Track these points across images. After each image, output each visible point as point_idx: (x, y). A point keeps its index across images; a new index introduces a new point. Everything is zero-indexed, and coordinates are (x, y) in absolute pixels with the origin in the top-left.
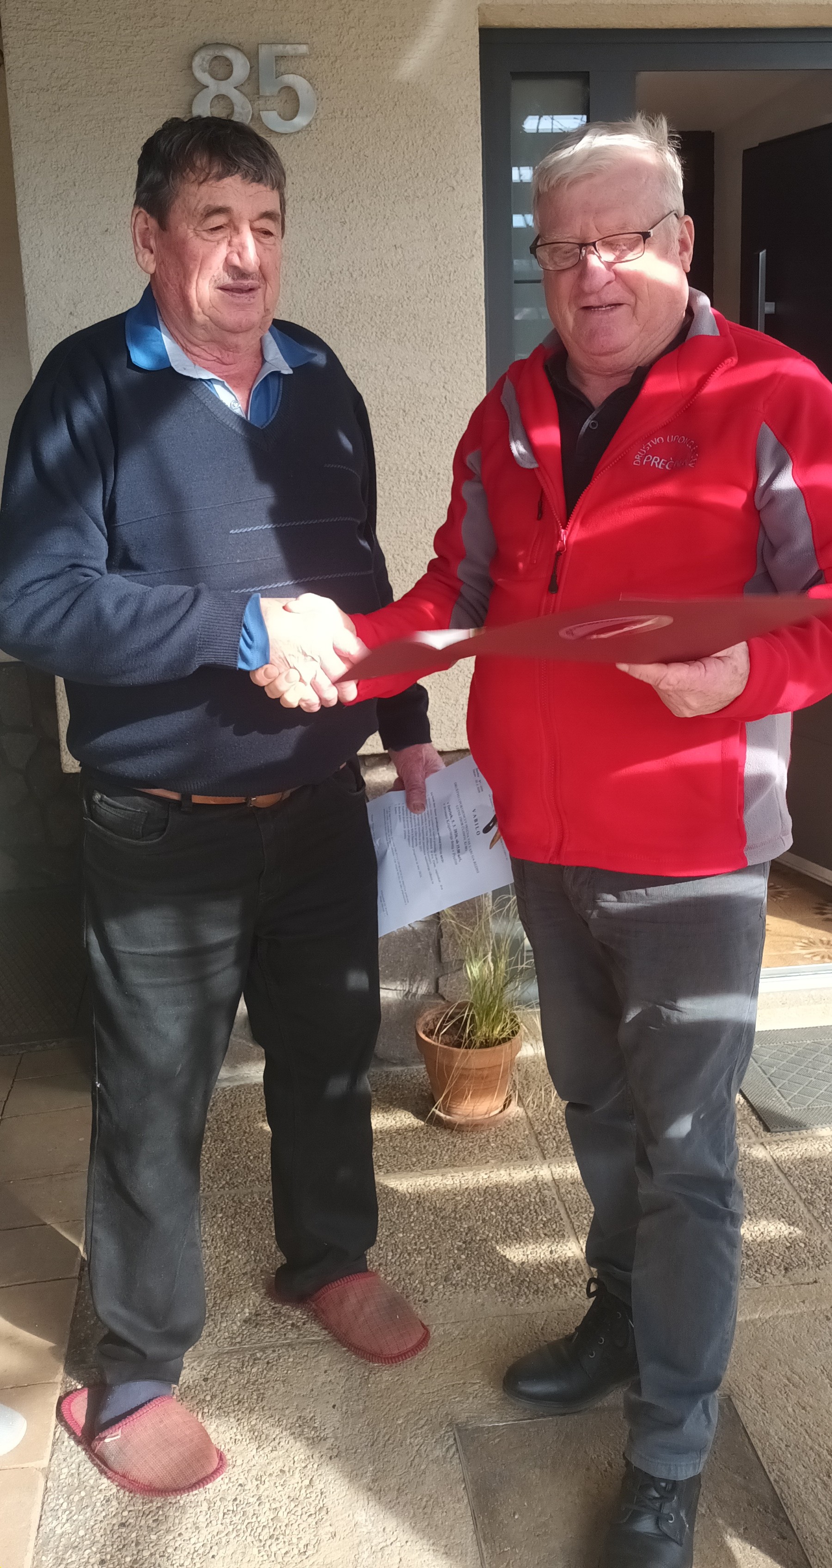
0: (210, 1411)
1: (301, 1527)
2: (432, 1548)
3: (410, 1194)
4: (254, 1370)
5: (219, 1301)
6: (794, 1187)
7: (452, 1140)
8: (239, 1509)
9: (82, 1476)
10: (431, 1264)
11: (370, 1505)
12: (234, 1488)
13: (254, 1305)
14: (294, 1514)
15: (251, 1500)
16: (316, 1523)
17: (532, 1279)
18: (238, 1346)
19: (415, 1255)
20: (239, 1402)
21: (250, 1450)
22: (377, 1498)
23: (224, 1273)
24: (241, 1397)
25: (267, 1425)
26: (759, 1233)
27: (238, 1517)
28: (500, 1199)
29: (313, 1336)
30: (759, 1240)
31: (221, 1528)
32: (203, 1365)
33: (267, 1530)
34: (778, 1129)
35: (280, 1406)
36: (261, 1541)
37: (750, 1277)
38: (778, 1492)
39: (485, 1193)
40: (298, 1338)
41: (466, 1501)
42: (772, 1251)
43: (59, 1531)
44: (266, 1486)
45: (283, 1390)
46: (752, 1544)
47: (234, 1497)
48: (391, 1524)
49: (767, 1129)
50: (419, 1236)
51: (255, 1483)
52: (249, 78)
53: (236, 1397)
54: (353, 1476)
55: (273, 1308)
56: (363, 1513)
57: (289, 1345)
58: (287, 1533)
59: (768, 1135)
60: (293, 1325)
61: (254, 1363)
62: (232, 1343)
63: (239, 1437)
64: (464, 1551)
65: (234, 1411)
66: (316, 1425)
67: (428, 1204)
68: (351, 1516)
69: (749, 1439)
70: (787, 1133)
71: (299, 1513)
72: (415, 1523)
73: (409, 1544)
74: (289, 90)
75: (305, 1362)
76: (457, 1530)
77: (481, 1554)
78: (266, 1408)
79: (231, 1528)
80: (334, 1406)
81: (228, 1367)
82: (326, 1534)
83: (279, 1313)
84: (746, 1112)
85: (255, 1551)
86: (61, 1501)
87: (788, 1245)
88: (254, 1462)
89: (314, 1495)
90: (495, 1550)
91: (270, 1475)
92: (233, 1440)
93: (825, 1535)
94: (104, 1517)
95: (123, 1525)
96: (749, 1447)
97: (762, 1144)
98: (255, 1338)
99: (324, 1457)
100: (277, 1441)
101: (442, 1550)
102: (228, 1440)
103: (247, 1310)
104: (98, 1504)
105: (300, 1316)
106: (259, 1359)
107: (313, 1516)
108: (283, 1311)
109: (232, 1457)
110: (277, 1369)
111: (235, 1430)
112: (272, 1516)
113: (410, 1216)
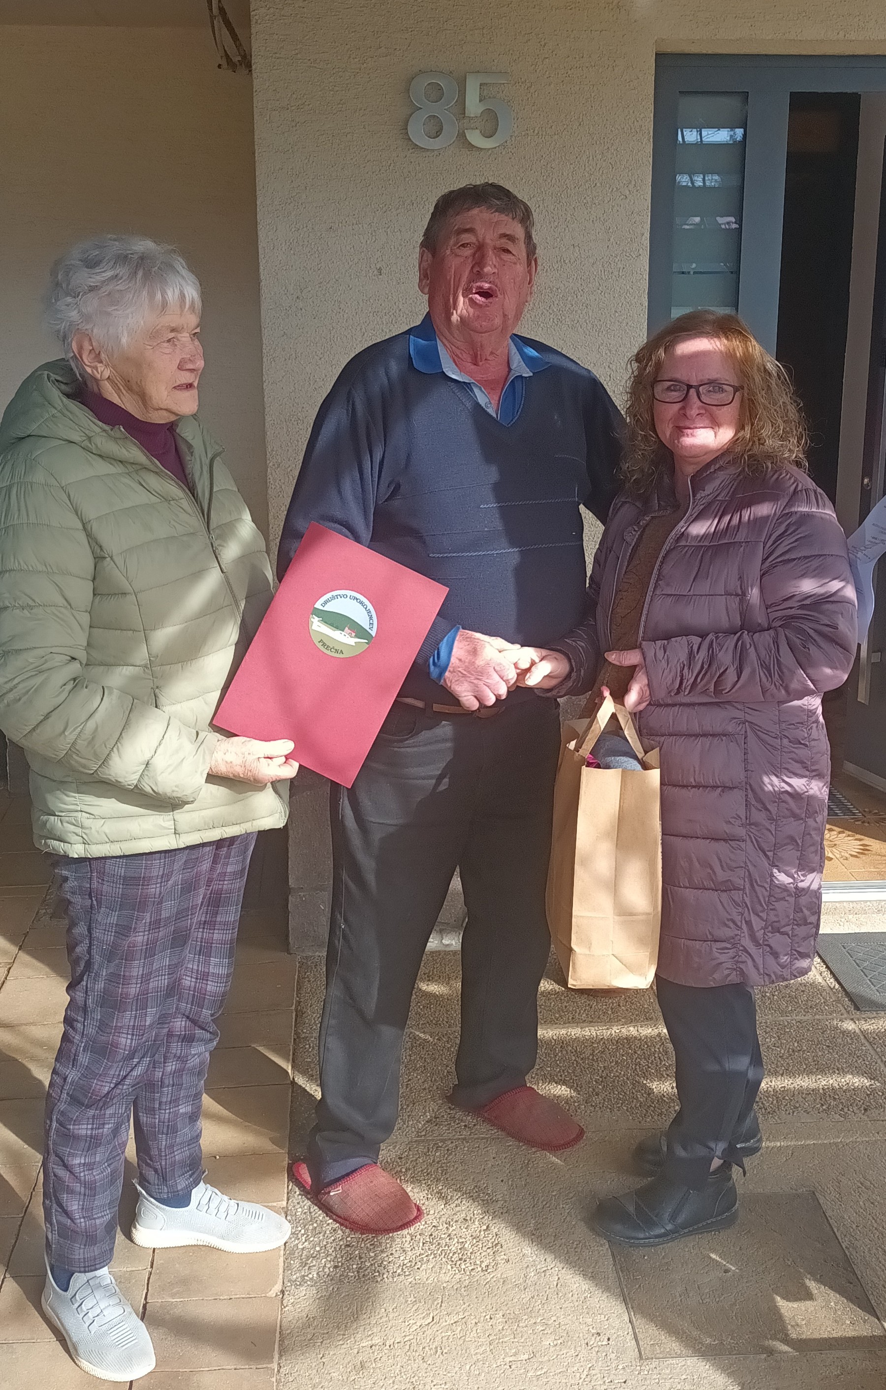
0: (407, 1179)
1: (483, 1255)
2: (581, 1275)
3: (555, 1040)
4: (437, 1154)
5: (405, 1107)
6: (877, 1053)
7: (588, 1002)
8: (435, 1241)
9: (313, 1214)
11: (533, 1245)
12: (430, 1228)
13: (433, 1111)
14: (476, 1247)
15: (443, 1236)
16: (494, 1253)
17: (657, 1105)
18: (423, 1138)
20: (428, 1174)
21: (439, 1205)
22: (538, 1241)
24: (429, 1171)
25: (451, 1190)
26: (845, 1083)
27: (434, 1246)
28: (630, 1048)
29: (483, 1134)
30: (844, 1088)
31: (422, 1252)
33: (457, 1255)
34: (867, 1009)
35: (460, 1178)
36: (452, 1261)
37: (836, 1113)
38: (848, 1254)
39: (617, 1043)
40: (470, 1135)
42: (855, 1097)
43: (300, 1247)
44: (454, 1228)
45: (461, 1168)
46: (825, 1286)
47: (430, 1234)
48: (550, 1258)
49: (857, 1008)
51: (446, 1226)
53: (425, 1171)
54: (519, 1227)
55: (449, 1114)
56: (529, 1249)
57: (464, 1139)
58: (472, 1258)
59: (858, 1013)
60: (465, 1126)
61: (437, 1149)
62: (419, 1135)
63: (430, 1196)
64: (607, 1277)
65: (424, 1180)
66: (489, 1192)
67: (570, 1048)
68: (520, 1250)
69: (828, 1220)
70: (875, 1013)
71: (481, 1246)
72: (569, 1257)
73: (564, 1270)
75: (477, 1151)
76: (601, 1263)
77: (619, 1279)
78: (449, 1179)
79: (430, 1252)
80: (502, 1181)
81: (417, 1151)
82: (502, 1260)
83: (454, 1117)
84: (840, 995)
85: (449, 1267)
86: (300, 1229)
87: (869, 1093)
88: (443, 1212)
89: (491, 1236)
91: (456, 1221)
93: (882, 1283)
94: (333, 1240)
95: (348, 1246)
96: (827, 1225)
97: (852, 1019)
98: (436, 1133)
99: (496, 1213)
100: (460, 1201)
101: (590, 1275)
102: (423, 1197)
103: (428, 1114)
104: (328, 1232)
106: (441, 1147)
107: (492, 1249)
108: (457, 1116)
110: (456, 1154)
111: (427, 1192)
112: (460, 1247)
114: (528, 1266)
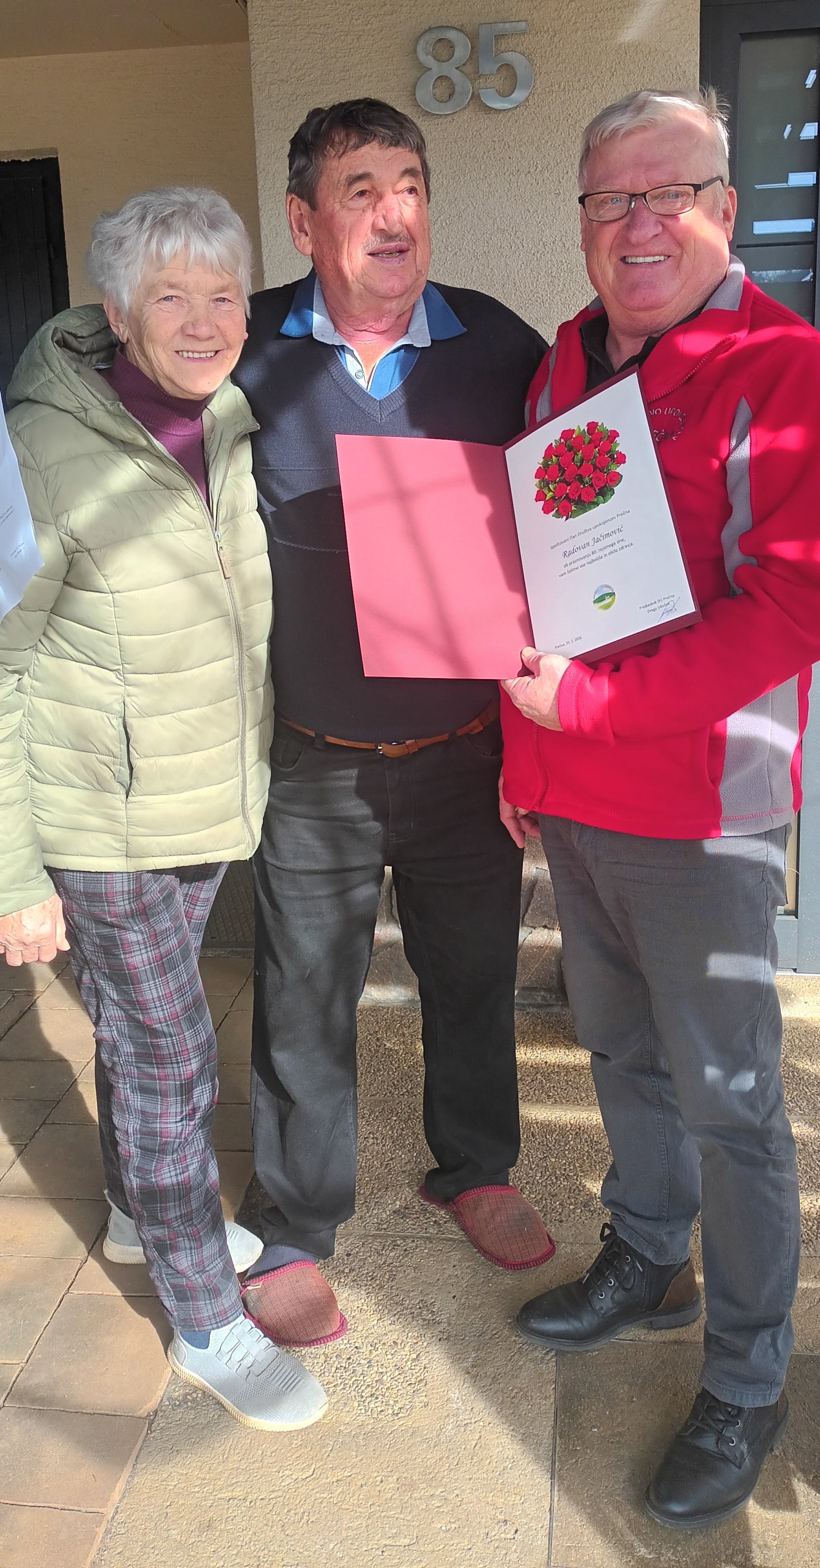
0: (346, 1282)
1: (401, 1392)
2: (511, 1433)
4: (392, 1254)
8: (351, 1367)
10: (574, 1190)
11: (465, 1386)
12: (350, 1349)
13: (406, 1199)
14: (396, 1381)
15: (362, 1362)
16: (414, 1392)
18: (383, 1232)
19: (562, 1179)
20: (372, 1279)
21: (371, 1320)
22: (473, 1381)
23: (386, 1168)
24: (375, 1274)
25: (392, 1302)
27: (348, 1374)
29: (451, 1234)
31: (332, 1379)
32: (348, 1242)
33: (369, 1389)
35: (406, 1288)
36: (362, 1397)
40: (437, 1234)
41: (552, 1400)
44: (378, 1352)
45: (413, 1274)
47: (348, 1356)
48: (480, 1405)
50: (570, 1163)
51: (370, 1348)
52: (470, 58)
53: (371, 1274)
54: (456, 1358)
55: (422, 1205)
56: (457, 1391)
57: (428, 1238)
58: (387, 1395)
60: (435, 1222)
61: (393, 1248)
62: (379, 1228)
63: (365, 1307)
64: (539, 1442)
65: (366, 1285)
66: (434, 1310)
68: (445, 1392)
71: (402, 1380)
72: (502, 1409)
73: (491, 1425)
74: (508, 67)
75: (438, 1255)
76: (537, 1423)
77: (555, 1448)
78: (394, 1288)
79: (339, 1381)
80: (454, 1297)
81: (371, 1247)
82: (420, 1402)
85: (356, 1404)
88: (373, 1330)
89: (418, 1368)
90: (568, 1446)
91: (384, 1344)
92: (359, 1309)
98: (400, 1227)
99: (434, 1338)
100: (397, 1317)
101: (520, 1437)
102: (355, 1308)
103: (398, 1203)
105: (444, 1216)
106: (399, 1246)
107: (413, 1386)
109: (355, 1323)
110: (412, 1257)
111: (363, 1301)
112: (377, 1379)
113: (567, 1144)
114: (448, 1415)
